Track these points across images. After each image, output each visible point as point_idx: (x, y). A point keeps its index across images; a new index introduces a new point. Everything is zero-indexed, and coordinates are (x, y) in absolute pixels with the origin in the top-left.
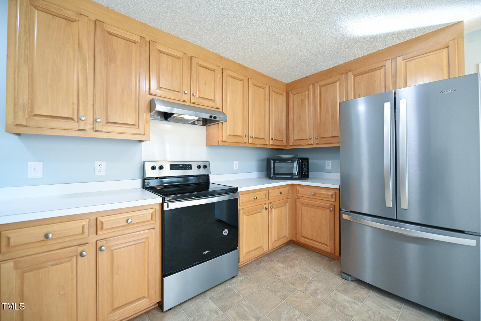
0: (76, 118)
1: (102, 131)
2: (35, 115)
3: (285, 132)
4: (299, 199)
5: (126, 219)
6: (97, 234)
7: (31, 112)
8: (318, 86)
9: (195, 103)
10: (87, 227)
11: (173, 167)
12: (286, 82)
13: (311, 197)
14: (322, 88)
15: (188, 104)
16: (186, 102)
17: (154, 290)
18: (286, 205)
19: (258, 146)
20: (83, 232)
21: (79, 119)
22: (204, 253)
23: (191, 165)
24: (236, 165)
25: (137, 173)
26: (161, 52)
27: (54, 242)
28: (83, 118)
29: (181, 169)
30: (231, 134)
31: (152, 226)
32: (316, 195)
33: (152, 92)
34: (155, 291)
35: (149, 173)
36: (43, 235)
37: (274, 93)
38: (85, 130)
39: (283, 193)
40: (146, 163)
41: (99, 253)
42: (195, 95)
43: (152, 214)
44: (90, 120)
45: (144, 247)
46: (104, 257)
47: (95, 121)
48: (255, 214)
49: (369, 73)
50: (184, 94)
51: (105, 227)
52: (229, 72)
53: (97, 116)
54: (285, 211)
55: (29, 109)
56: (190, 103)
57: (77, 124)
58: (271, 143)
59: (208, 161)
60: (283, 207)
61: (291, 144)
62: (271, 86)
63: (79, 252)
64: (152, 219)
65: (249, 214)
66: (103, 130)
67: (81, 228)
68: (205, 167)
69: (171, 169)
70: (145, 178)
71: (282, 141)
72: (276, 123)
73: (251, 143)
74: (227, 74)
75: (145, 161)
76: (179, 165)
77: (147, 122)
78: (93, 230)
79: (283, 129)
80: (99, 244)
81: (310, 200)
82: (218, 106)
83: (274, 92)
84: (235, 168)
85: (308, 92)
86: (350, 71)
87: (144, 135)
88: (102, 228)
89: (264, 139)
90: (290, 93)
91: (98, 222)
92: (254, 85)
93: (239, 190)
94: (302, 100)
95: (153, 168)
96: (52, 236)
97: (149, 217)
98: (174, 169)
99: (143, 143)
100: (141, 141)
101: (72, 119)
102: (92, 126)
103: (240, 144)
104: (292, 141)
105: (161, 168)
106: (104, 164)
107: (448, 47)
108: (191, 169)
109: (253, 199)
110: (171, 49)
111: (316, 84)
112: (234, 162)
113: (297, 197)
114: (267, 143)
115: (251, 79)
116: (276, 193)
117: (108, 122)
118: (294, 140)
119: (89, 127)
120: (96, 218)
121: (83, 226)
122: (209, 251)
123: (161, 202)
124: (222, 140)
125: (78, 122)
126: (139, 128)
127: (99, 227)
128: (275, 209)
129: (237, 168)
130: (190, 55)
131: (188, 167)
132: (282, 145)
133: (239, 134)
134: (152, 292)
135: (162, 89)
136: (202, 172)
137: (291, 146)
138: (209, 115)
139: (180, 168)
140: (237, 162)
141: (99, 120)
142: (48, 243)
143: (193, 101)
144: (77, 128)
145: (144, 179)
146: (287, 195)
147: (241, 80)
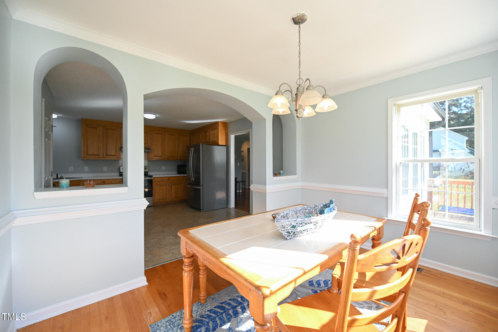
5: (111, 182)
7: (87, 154)
12: (190, 130)
19: (171, 160)
21: (99, 155)
25: (118, 171)
30: (156, 156)
37: (181, 136)
38: (100, 158)
40: (120, 167)
43: (119, 181)
44: (102, 155)
48: (162, 186)
52: (154, 132)
53: (104, 153)
54: (180, 187)
58: (179, 158)
59: (147, 166)
60: (179, 185)
65: (159, 186)
66: (106, 157)
70: (120, 172)
72: (182, 149)
73: (167, 159)
77: (120, 154)
82: (149, 146)
84: (163, 169)
87: (119, 158)
89: (175, 157)
92: (169, 135)
93: (153, 176)
101: (97, 155)
102: (102, 157)
103: (161, 159)
106: (106, 167)
107: (217, 129)
109: (161, 180)
112: (163, 166)
114: (177, 158)
115: (167, 132)
116: (175, 179)
117: (107, 155)
123: (122, 178)
124: (151, 158)
126: (117, 156)
128: (174, 185)
133: (160, 155)
141: (104, 155)
144: (98, 157)
146: (182, 180)
147: (161, 134)
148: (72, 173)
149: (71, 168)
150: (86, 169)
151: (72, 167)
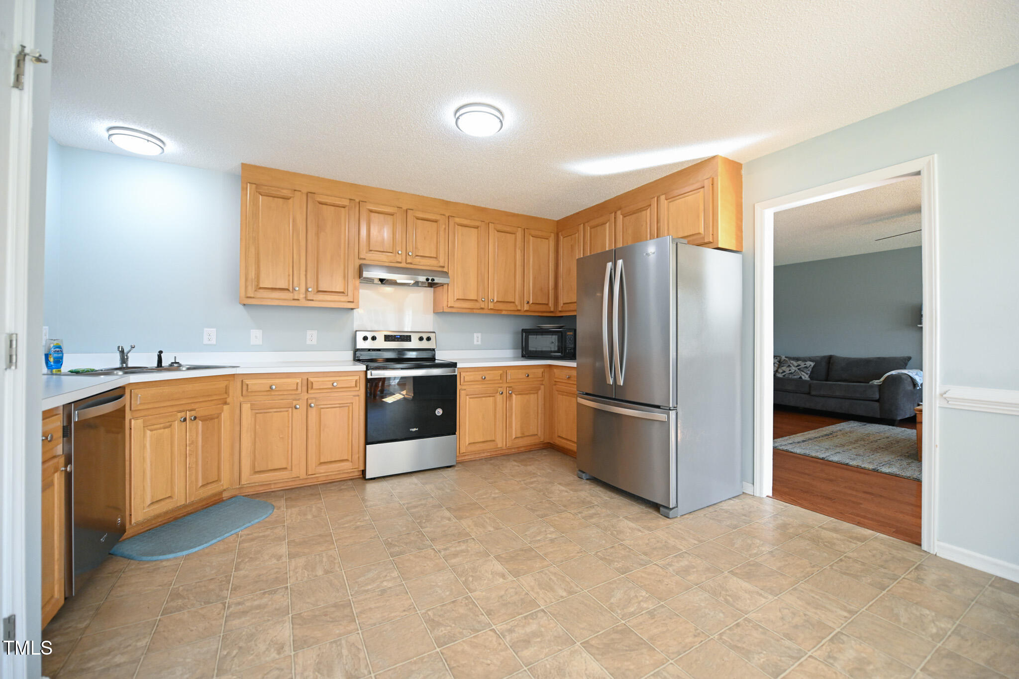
0: (291, 289)
1: (312, 300)
2: (261, 288)
3: (553, 291)
4: (555, 385)
5: (332, 382)
6: (307, 392)
7: (257, 285)
8: (589, 228)
9: (411, 263)
10: (300, 385)
11: (388, 338)
12: (557, 220)
13: (566, 381)
14: (593, 230)
15: (403, 265)
16: (400, 263)
17: (357, 456)
18: (537, 393)
19: (504, 313)
20: (297, 389)
21: (294, 289)
22: (411, 430)
23: (410, 336)
24: (477, 338)
25: (349, 345)
26: (371, 211)
27: (277, 393)
28: (297, 289)
29: (398, 341)
30: (460, 298)
31: (356, 393)
32: (572, 379)
33: (362, 256)
34: (359, 457)
35: (361, 344)
36: (269, 386)
37: (531, 238)
38: (298, 300)
39: (530, 376)
40: (357, 332)
41: (309, 408)
42: (410, 254)
43: (356, 381)
44: (303, 290)
45: (349, 413)
46: (313, 413)
47: (307, 290)
48: (484, 398)
49: (637, 214)
50: (397, 255)
51: (314, 387)
52: (457, 220)
53: (309, 285)
54: (535, 401)
55: (256, 283)
56: (405, 264)
57: (292, 294)
58: (526, 307)
59: (434, 332)
60: (532, 395)
61: (560, 309)
62: (527, 229)
63: (294, 405)
64: (356, 386)
65: (475, 396)
66: (314, 299)
67: (296, 385)
68: (429, 339)
69: (385, 341)
70: (357, 349)
71: (547, 304)
72: (535, 279)
73: (491, 309)
74: (455, 223)
75: (356, 331)
76: (395, 336)
77: (356, 289)
78: (305, 388)
79: (548, 287)
80: (310, 401)
81: (566, 386)
82: (442, 264)
83: (533, 236)
84: (475, 343)
85: (579, 234)
86: (620, 209)
87: (353, 302)
88: (312, 388)
89: (514, 302)
90: (560, 234)
91: (309, 382)
92: (498, 231)
93: (459, 366)
94: (571, 246)
95: (365, 338)
96: (275, 388)
97: (353, 384)
98: (389, 341)
99: (355, 310)
100: (352, 309)
101: (288, 290)
102: (304, 296)
103: (475, 310)
104: (562, 305)
105: (374, 338)
106: (315, 333)
107: (703, 187)
108: (410, 341)
109: (480, 379)
110: (383, 207)
111: (586, 224)
112: (475, 334)
113: (554, 383)
114: (519, 308)
115: (492, 224)
116: (521, 375)
117: (319, 291)
118: (564, 304)
119: (302, 296)
120: (307, 379)
121: (297, 384)
122: (417, 429)
123: (365, 370)
124: (448, 306)
125: (293, 292)
126: (347, 295)
127: (310, 386)
128: (517, 396)
129: (479, 343)
130: (405, 208)
131: (408, 338)
132: (548, 310)
133: (473, 297)
134: (356, 457)
135: (373, 252)
136: (425, 345)
137: (560, 311)
138: (425, 278)
139: (396, 340)
140: (479, 335)
141: (310, 290)
142: (273, 394)
143: (409, 261)
144: (292, 298)
145: (356, 351)
146: (541, 379)
147: (477, 227)
148: (210, 348)
149: (210, 335)
150: (256, 336)
151: (213, 331)
